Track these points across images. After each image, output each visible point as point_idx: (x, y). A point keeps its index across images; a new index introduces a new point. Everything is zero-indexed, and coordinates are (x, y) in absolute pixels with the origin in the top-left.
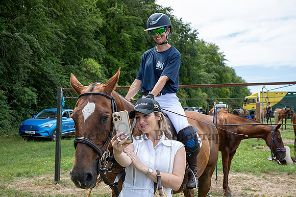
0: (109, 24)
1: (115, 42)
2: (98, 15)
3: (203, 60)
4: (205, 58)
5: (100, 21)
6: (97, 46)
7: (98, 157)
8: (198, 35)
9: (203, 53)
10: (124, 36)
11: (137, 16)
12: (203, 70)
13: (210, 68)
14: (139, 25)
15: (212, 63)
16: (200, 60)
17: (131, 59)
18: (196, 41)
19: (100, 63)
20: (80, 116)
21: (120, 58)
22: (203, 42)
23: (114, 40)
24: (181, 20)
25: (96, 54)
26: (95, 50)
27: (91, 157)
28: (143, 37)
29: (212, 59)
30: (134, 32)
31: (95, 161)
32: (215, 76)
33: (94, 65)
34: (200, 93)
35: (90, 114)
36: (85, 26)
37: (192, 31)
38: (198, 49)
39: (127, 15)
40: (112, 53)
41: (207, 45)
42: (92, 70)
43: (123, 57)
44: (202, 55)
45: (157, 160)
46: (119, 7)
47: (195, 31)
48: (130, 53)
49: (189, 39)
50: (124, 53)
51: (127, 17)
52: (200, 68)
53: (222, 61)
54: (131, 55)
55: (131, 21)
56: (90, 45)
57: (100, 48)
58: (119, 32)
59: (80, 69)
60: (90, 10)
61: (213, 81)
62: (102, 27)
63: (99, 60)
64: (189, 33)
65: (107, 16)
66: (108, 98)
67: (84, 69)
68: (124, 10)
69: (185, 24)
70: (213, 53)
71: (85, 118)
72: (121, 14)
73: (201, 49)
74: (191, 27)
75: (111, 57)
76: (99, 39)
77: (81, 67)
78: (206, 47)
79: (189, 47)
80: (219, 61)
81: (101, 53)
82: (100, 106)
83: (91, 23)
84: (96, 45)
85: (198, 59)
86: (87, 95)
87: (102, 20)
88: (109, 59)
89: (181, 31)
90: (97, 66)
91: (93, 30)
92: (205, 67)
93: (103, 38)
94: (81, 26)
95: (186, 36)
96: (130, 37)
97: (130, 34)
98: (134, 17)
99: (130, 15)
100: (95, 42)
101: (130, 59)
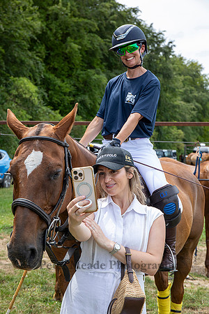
0: (51, 30)
1: (57, 55)
2: (35, 16)
3: (180, 84)
4: (183, 82)
5: (38, 24)
6: (33, 60)
7: (45, 226)
8: (174, 49)
9: (180, 75)
10: (70, 46)
11: (90, 19)
12: (179, 98)
13: (190, 95)
14: (92, 32)
15: (193, 88)
16: (176, 84)
17: (80, 79)
18: (171, 56)
19: (36, 85)
20: (22, 170)
21: (64, 77)
22: (181, 59)
23: (56, 51)
24: (151, 26)
25: (32, 71)
26: (29, 65)
27: (36, 226)
28: (97, 50)
29: (193, 83)
30: (85, 42)
31: (40, 232)
32: (196, 106)
33: (28, 87)
34: (175, 131)
35: (35, 167)
36: (16, 31)
37: (166, 43)
38: (174, 69)
39: (75, 17)
40: (54, 70)
41: (186, 62)
42: (25, 94)
43: (69, 76)
44: (179, 77)
45: (127, 233)
46: (65, 5)
47: (171, 42)
48: (79, 72)
49: (161, 53)
50: (70, 72)
51: (75, 19)
52: (175, 96)
53: (206, 86)
54: (80, 74)
55: (80, 25)
56: (23, 59)
57: (37, 63)
58: (64, 41)
59: (8, 92)
60: (24, 8)
61: (192, 114)
62: (40, 33)
63: (35, 80)
64: (162, 45)
65: (47, 18)
66: (60, 145)
67: (14, 92)
68: (71, 10)
69: (157, 32)
70: (194, 75)
71: (29, 173)
72: (67, 14)
73: (177, 69)
74: (165, 37)
75: (52, 76)
76: (35, 50)
77: (9, 89)
78: (185, 66)
79: (161, 65)
80: (202, 86)
81: (37, 71)
82: (49, 156)
83: (26, 26)
84: (31, 58)
85: (173, 82)
86: (31, 140)
87: (40, 23)
88: (49, 79)
89: (152, 42)
90: (33, 88)
91: (28, 36)
92: (182, 94)
93: (42, 49)
94: (10, 31)
95: (158, 50)
96: (79, 49)
97: (80, 44)
98: (86, 20)
99: (79, 17)
100: (30, 54)
101: (78, 80)
